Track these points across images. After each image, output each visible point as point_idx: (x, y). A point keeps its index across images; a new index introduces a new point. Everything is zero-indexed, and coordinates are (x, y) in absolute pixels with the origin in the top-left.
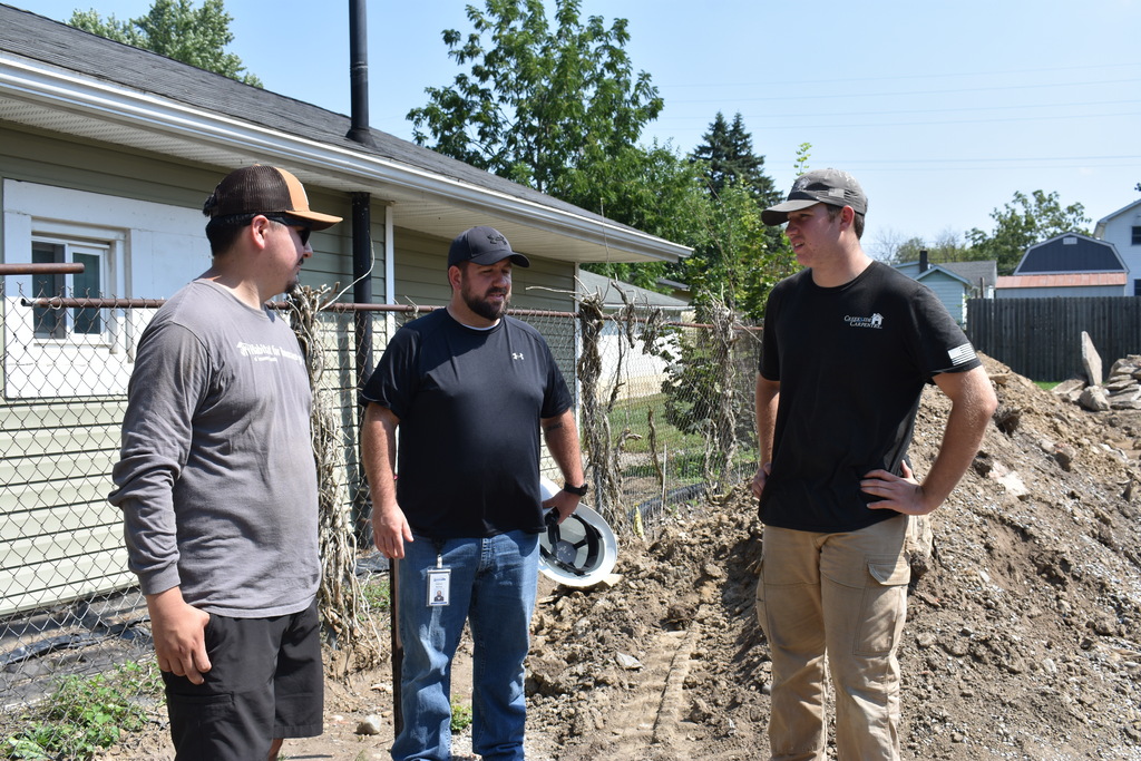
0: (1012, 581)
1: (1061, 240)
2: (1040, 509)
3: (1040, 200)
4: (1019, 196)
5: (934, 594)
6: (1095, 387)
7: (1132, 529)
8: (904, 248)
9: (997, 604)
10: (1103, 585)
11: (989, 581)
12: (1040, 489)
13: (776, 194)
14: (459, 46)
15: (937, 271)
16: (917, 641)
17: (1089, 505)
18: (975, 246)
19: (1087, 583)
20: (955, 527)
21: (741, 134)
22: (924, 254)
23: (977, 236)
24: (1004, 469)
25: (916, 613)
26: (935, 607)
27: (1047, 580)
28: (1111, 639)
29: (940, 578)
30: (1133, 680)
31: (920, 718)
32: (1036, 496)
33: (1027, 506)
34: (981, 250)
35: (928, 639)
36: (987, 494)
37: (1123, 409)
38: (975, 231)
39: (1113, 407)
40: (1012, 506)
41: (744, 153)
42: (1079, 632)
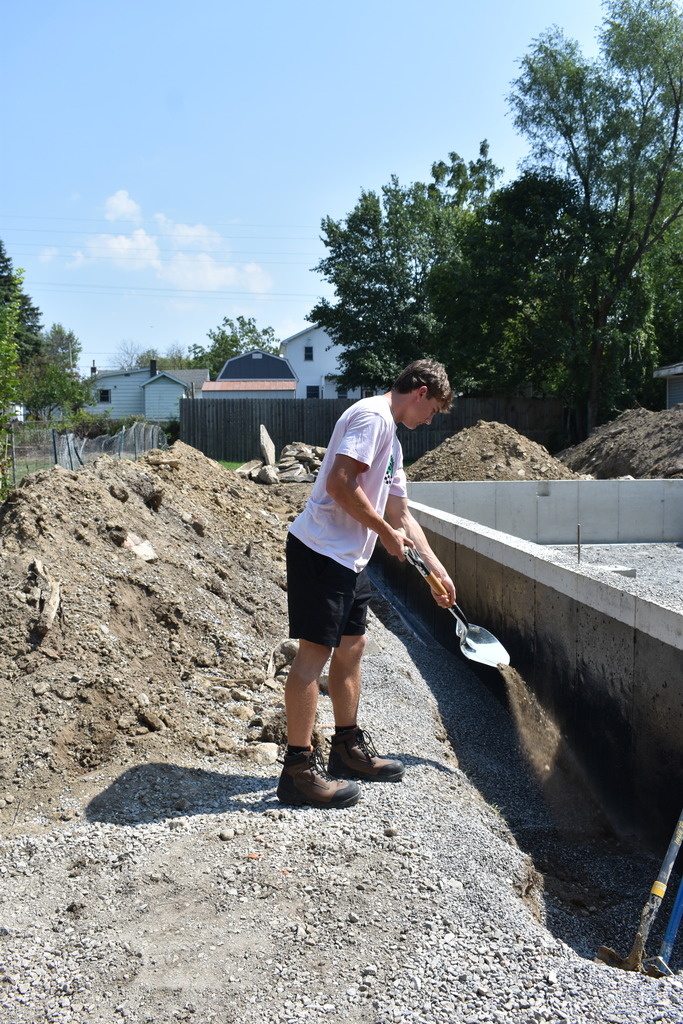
0: (133, 630)
1: (251, 355)
2: (165, 569)
3: (243, 324)
4: (227, 321)
5: (55, 648)
6: (269, 466)
7: (245, 579)
8: (142, 357)
9: (110, 651)
10: (207, 627)
11: (108, 633)
12: (172, 553)
13: (33, 309)
15: (164, 376)
16: (33, 690)
17: (210, 563)
18: (195, 358)
19: (195, 627)
20: (87, 590)
22: (153, 363)
23: (197, 350)
24: (138, 539)
25: (37, 666)
26: (55, 659)
27: (164, 626)
28: (206, 670)
29: (63, 634)
30: (216, 701)
31: (27, 756)
32: (164, 559)
33: (155, 568)
34: (199, 362)
35: (43, 687)
36: (120, 561)
37: (288, 482)
38: (196, 347)
39: (282, 481)
40: (140, 569)
41: (5, 274)
42: (182, 667)
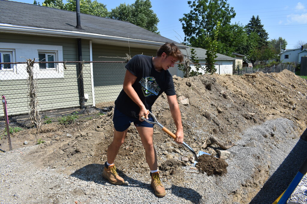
10: (188, 127)
14: (191, 4)
15: (305, 50)
17: (216, 107)
21: (258, 20)
22: (302, 47)
24: (184, 98)
32: (192, 105)
33: (186, 107)
41: (259, 24)
